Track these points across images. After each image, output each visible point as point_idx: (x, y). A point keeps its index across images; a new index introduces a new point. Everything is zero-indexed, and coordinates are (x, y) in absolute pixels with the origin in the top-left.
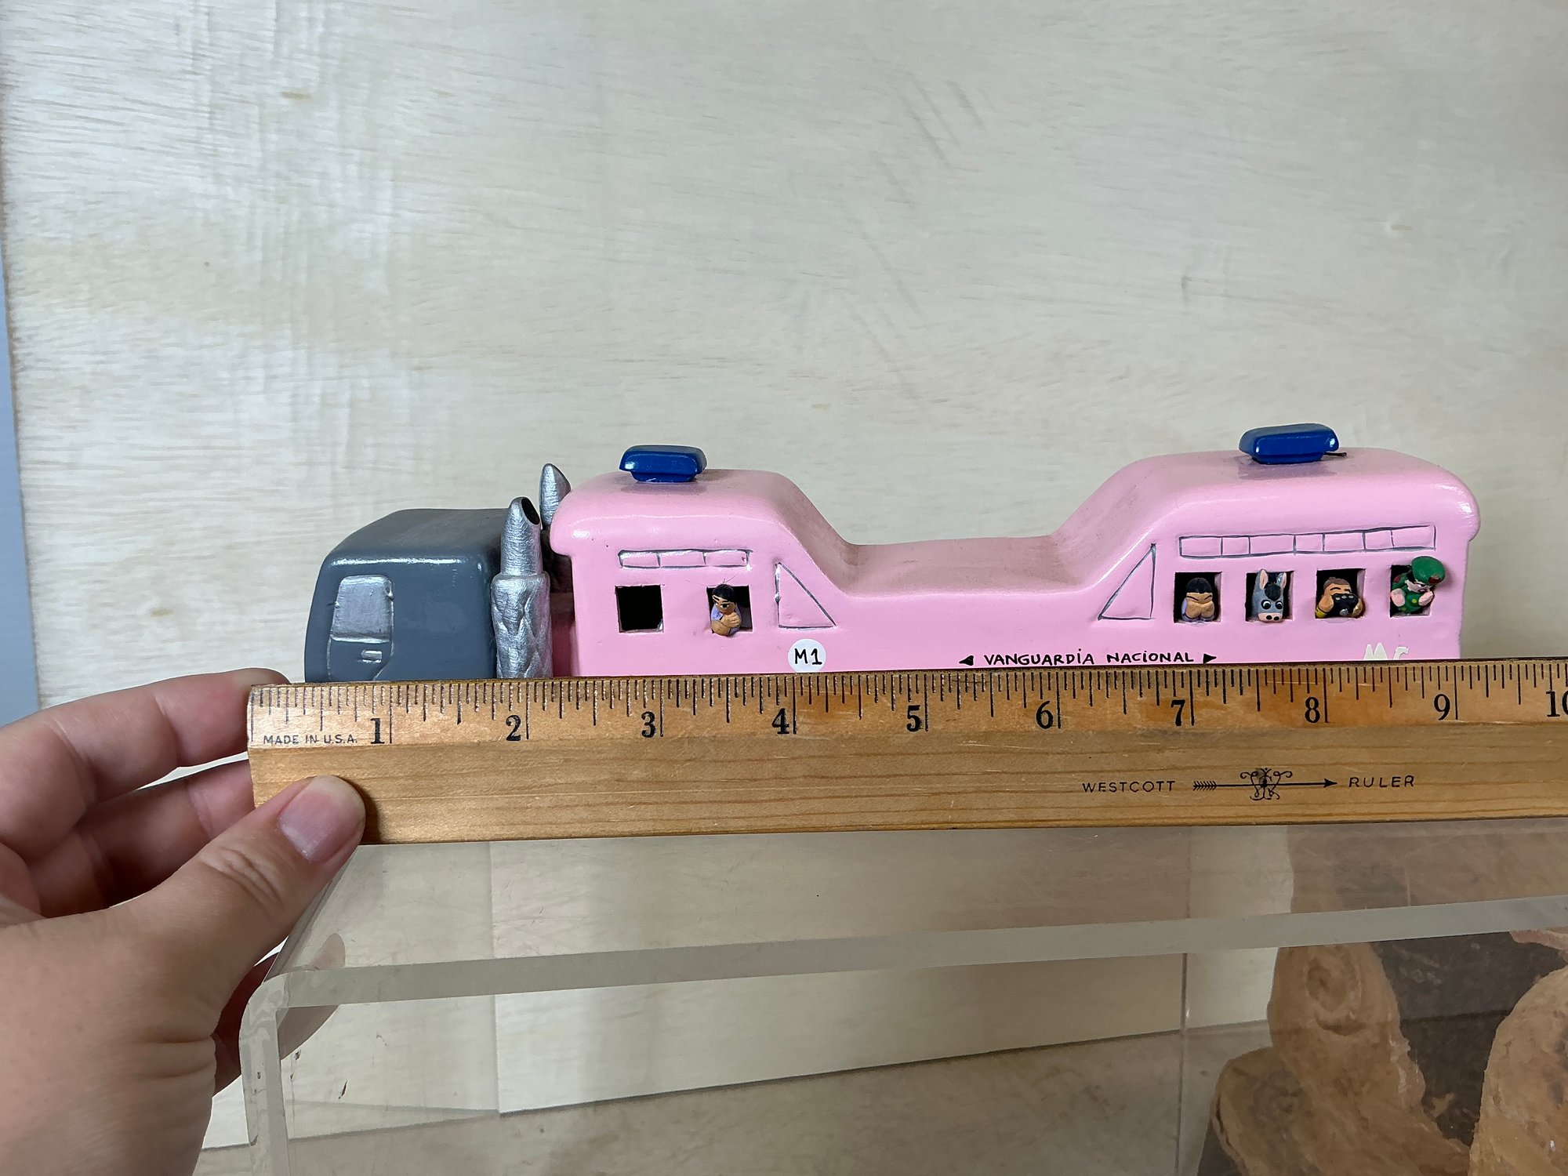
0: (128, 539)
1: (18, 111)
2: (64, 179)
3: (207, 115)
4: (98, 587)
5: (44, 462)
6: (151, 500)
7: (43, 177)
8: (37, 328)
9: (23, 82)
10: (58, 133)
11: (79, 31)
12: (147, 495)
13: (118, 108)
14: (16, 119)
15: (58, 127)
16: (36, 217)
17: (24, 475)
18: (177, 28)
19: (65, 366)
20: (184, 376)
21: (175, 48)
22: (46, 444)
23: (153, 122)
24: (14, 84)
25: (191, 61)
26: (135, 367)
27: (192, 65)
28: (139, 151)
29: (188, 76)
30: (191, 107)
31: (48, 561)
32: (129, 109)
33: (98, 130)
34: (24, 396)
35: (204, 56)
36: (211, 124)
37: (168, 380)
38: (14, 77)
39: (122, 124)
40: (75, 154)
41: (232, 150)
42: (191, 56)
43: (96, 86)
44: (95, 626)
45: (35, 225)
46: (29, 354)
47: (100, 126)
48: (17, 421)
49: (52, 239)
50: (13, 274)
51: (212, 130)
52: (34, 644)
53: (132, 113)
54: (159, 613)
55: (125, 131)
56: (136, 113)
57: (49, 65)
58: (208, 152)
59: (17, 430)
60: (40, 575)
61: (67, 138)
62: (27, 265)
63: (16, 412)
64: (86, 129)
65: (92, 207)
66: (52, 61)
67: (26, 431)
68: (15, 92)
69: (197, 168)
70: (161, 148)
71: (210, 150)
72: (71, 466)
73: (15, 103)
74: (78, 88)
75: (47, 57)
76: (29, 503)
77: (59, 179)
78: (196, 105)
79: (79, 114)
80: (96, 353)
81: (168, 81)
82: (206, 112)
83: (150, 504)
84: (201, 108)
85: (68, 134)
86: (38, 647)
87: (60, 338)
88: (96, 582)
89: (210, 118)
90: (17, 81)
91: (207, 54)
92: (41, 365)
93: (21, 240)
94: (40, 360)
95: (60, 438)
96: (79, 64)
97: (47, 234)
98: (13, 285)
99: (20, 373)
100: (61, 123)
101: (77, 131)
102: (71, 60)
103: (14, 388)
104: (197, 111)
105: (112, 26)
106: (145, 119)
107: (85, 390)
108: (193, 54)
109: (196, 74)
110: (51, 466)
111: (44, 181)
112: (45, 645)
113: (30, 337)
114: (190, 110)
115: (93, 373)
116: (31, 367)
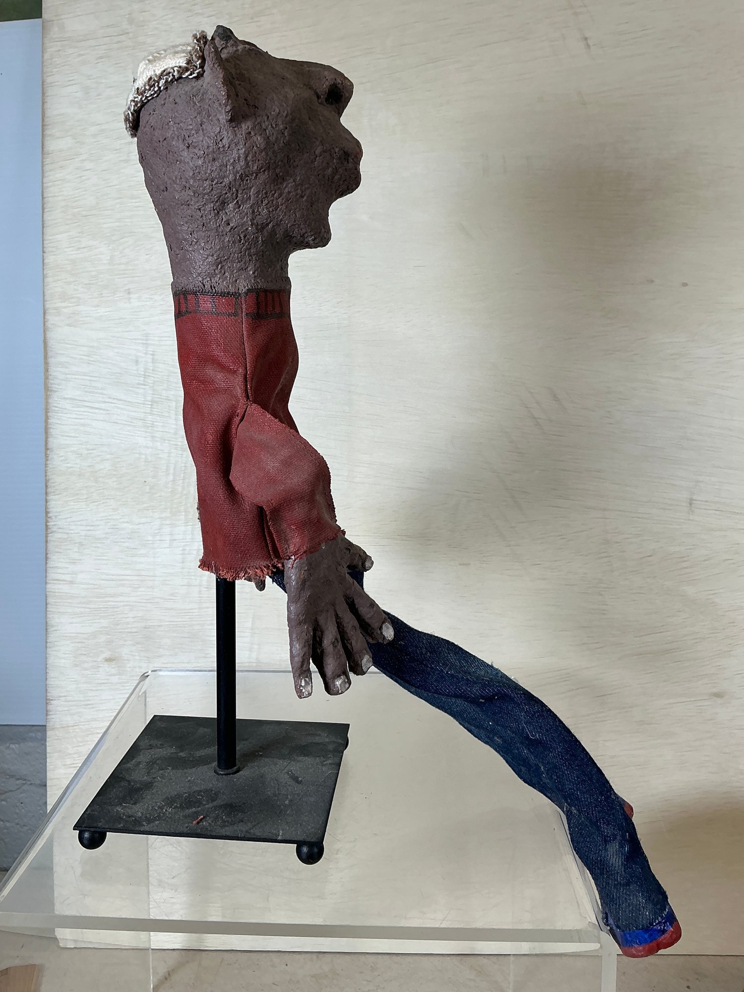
0: (96, 621)
1: (58, 404)
2: (78, 437)
3: (149, 406)
4: (80, 645)
5: (57, 580)
6: (109, 601)
7: (68, 436)
8: (60, 512)
9: (61, 389)
10: (76, 414)
11: (89, 363)
12: (107, 599)
13: (105, 402)
14: (56, 407)
15: (77, 411)
16: (62, 456)
17: (48, 586)
18: (137, 362)
19: (72, 532)
20: (129, 539)
21: (135, 372)
22: (60, 571)
23: (122, 409)
24: (57, 390)
25: (143, 378)
26: (107, 533)
27: (144, 381)
28: (115, 424)
29: (141, 386)
30: (142, 402)
31: (56, 630)
32: (112, 403)
33: (95, 413)
34: (51, 546)
35: (149, 376)
36: (151, 411)
37: (122, 540)
38: (57, 386)
39: (108, 410)
40: (83, 425)
41: (161, 424)
42: (143, 376)
43: (96, 391)
44: (76, 666)
45: (61, 461)
46: (55, 525)
47: (97, 411)
48: (47, 558)
49: (70, 467)
50: (49, 484)
51: (151, 414)
52: (46, 673)
53: (113, 405)
54: (109, 660)
55: (108, 414)
56: (115, 405)
57: (74, 380)
58: (149, 425)
59: (46, 563)
60: (52, 638)
61: (81, 417)
62: (56, 480)
63: (47, 554)
64: (89, 412)
65: (90, 451)
66: (75, 378)
67: (51, 564)
68: (56, 394)
69: (143, 433)
70: (125, 423)
71: (150, 424)
72: (71, 582)
73: (56, 399)
74: (86, 392)
75: (74, 376)
76: (50, 600)
77: (75, 437)
78: (144, 401)
79: (86, 405)
80: (87, 526)
81: (131, 389)
82: (149, 405)
83: (109, 603)
84: (147, 403)
85: (82, 415)
86: (48, 674)
87: (71, 518)
88: (80, 642)
89: (151, 408)
90: (58, 388)
91: (151, 375)
92: (60, 530)
93: (54, 468)
94: (60, 528)
95: (67, 568)
96: (88, 380)
97: (68, 465)
98: (49, 490)
99: (50, 535)
100: (78, 409)
101: (85, 413)
102: (85, 377)
103: (47, 542)
104: (144, 404)
105: (105, 360)
106: (118, 408)
107: (81, 544)
108: (145, 375)
109: (145, 385)
110: (62, 582)
111: (67, 438)
112: (51, 674)
113: (56, 517)
114: (142, 404)
115: (85, 536)
116: (55, 532)
